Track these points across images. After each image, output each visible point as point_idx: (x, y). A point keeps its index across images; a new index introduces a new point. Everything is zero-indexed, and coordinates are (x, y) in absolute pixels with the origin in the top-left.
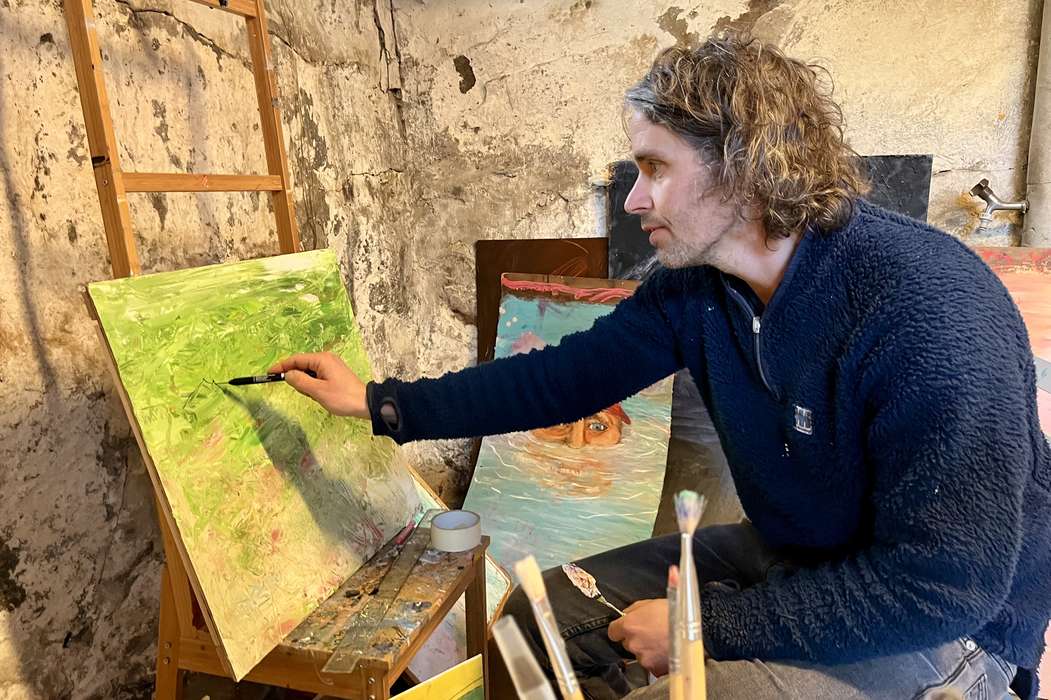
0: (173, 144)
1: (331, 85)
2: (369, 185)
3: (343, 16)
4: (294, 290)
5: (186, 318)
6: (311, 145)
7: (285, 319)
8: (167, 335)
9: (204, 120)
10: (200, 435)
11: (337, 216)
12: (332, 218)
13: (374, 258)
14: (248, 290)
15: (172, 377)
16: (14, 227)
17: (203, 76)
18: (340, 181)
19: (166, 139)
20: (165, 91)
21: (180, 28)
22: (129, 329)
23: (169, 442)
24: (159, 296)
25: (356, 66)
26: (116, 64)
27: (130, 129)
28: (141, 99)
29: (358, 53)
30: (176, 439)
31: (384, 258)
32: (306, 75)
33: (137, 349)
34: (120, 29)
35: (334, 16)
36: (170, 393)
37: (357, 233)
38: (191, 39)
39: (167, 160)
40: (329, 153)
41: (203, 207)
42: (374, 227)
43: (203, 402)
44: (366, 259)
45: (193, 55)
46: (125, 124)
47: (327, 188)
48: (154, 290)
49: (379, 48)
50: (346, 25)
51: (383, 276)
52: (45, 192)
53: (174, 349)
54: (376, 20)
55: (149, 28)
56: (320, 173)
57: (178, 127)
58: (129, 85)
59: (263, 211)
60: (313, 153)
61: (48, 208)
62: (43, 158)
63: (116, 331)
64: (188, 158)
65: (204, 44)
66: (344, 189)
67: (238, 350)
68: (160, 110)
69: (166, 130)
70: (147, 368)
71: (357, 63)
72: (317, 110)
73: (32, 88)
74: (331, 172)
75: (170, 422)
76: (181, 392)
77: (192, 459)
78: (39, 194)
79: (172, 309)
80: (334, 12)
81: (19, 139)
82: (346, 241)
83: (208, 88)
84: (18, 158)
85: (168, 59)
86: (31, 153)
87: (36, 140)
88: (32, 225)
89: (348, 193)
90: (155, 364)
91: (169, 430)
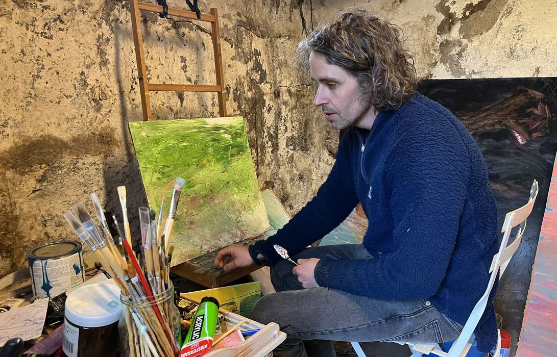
0: (189, 74)
1: (272, 46)
2: (289, 91)
3: (282, 15)
4: (219, 132)
5: (166, 137)
6: (258, 73)
7: (213, 143)
8: (157, 143)
9: (203, 63)
10: (165, 180)
11: (269, 105)
12: (267, 105)
13: (288, 124)
14: (197, 130)
15: (157, 158)
16: (121, 103)
17: (204, 46)
18: (273, 89)
19: (185, 71)
20: (187, 52)
21: (194, 27)
22: (142, 139)
23: (151, 181)
24: (157, 129)
25: (287, 37)
26: (166, 43)
27: (170, 68)
28: (176, 56)
29: (289, 31)
30: (154, 180)
31: (293, 125)
32: (258, 43)
33: (144, 147)
34: (168, 29)
35: (277, 16)
36: (155, 164)
37: (280, 113)
38: (199, 31)
39: (185, 79)
40: (268, 77)
41: (200, 99)
42: (289, 110)
43: (168, 169)
44: (285, 125)
45: (200, 37)
46: (168, 66)
47: (265, 92)
48: (154, 126)
49: (302, 28)
50: (284, 19)
51: (294, 133)
52: (135, 91)
53: (159, 148)
54: (302, 15)
55: (181, 28)
56: (262, 86)
57: (191, 67)
58: (171, 50)
59: (231, 101)
60: (258, 77)
61: (135, 96)
62: (135, 78)
63: (137, 139)
64: (195, 79)
65: (206, 32)
66: (275, 93)
67: (188, 152)
68: (183, 60)
69: (186, 68)
70: (147, 154)
71: (288, 36)
72: (263, 58)
73: (131, 53)
74: (268, 85)
75: (153, 174)
76: (159, 164)
77: (160, 188)
78: (132, 92)
79: (161, 134)
80: (277, 14)
81: (126, 72)
82: (274, 116)
83: (206, 51)
84: (125, 78)
85: (188, 40)
86: (130, 76)
87: (132, 71)
88: (128, 103)
89: (277, 94)
90: (151, 153)
91: (152, 177)
